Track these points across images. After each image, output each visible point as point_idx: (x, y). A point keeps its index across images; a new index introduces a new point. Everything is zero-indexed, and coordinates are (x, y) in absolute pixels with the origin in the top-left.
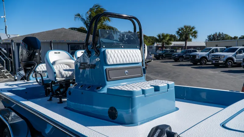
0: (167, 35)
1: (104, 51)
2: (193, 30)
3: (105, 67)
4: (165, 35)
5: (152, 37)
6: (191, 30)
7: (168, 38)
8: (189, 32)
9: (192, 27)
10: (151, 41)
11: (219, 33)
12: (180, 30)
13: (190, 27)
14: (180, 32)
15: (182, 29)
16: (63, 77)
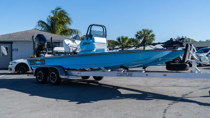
0: (126, 38)
1: (94, 38)
2: (151, 34)
3: (94, 43)
4: (125, 38)
5: (112, 41)
6: (149, 34)
7: (127, 41)
8: (147, 35)
9: (150, 30)
10: (111, 45)
11: (182, 37)
12: (138, 33)
13: (148, 30)
14: (139, 35)
15: (141, 32)
16: (73, 50)
